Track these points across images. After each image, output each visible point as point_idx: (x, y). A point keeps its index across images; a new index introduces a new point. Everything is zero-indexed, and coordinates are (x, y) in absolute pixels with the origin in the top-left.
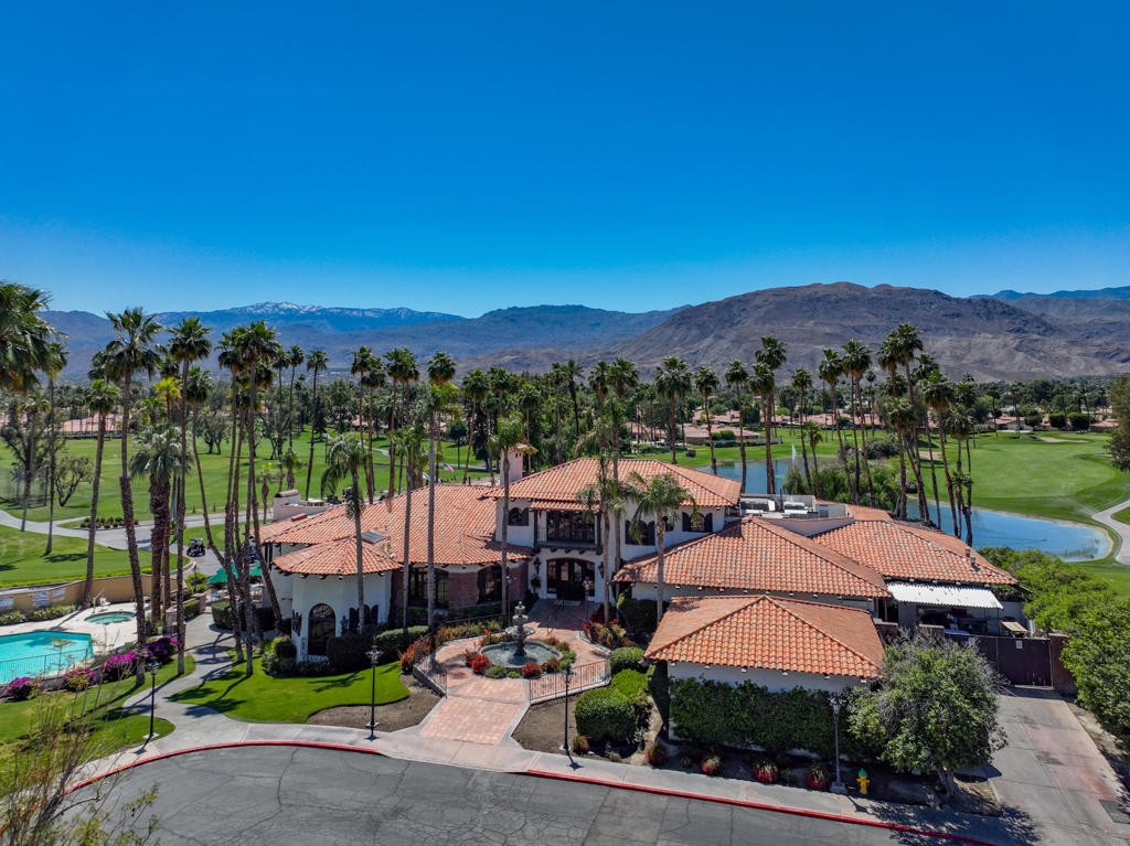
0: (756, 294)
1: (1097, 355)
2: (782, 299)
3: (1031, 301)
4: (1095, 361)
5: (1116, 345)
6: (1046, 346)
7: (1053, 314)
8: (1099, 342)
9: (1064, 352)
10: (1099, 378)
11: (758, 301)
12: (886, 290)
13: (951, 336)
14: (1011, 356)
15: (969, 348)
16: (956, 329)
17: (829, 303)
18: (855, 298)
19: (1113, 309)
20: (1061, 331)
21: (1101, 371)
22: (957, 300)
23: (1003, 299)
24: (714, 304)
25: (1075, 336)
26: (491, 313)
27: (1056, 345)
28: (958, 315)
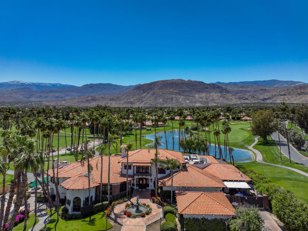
0: (158, 81)
1: (238, 98)
2: (164, 83)
3: (224, 85)
4: (238, 100)
5: (242, 96)
6: (227, 96)
7: (229, 88)
8: (239, 95)
9: (231, 97)
10: (239, 104)
11: (158, 83)
12: (190, 81)
13: (205, 93)
14: (219, 99)
15: (210, 96)
16: (206, 91)
17: (176, 84)
18: (183, 83)
19: (242, 87)
20: (230, 92)
21: (239, 102)
22: (207, 84)
23: (217, 84)
24: (147, 84)
25: (233, 93)
26: (85, 85)
27: (229, 96)
28: (207, 88)
